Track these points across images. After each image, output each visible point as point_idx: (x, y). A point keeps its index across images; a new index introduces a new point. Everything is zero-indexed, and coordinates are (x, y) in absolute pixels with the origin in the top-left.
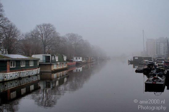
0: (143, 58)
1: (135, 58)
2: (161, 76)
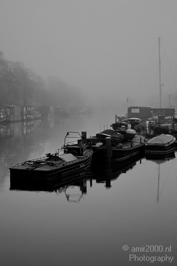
0: (153, 110)
1: (133, 111)
2: (81, 153)
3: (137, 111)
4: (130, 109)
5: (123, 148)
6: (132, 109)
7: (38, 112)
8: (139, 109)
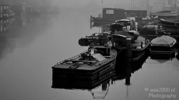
0: (127, 11)
2: (107, 53)
3: (112, 12)
4: (104, 10)
5: (137, 48)
6: (107, 11)
7: (12, 11)
8: (113, 11)
